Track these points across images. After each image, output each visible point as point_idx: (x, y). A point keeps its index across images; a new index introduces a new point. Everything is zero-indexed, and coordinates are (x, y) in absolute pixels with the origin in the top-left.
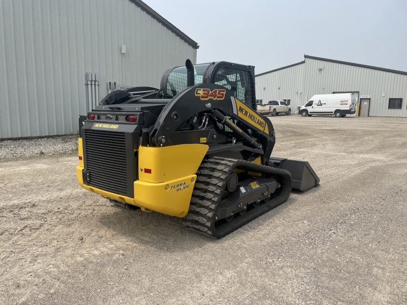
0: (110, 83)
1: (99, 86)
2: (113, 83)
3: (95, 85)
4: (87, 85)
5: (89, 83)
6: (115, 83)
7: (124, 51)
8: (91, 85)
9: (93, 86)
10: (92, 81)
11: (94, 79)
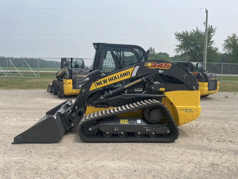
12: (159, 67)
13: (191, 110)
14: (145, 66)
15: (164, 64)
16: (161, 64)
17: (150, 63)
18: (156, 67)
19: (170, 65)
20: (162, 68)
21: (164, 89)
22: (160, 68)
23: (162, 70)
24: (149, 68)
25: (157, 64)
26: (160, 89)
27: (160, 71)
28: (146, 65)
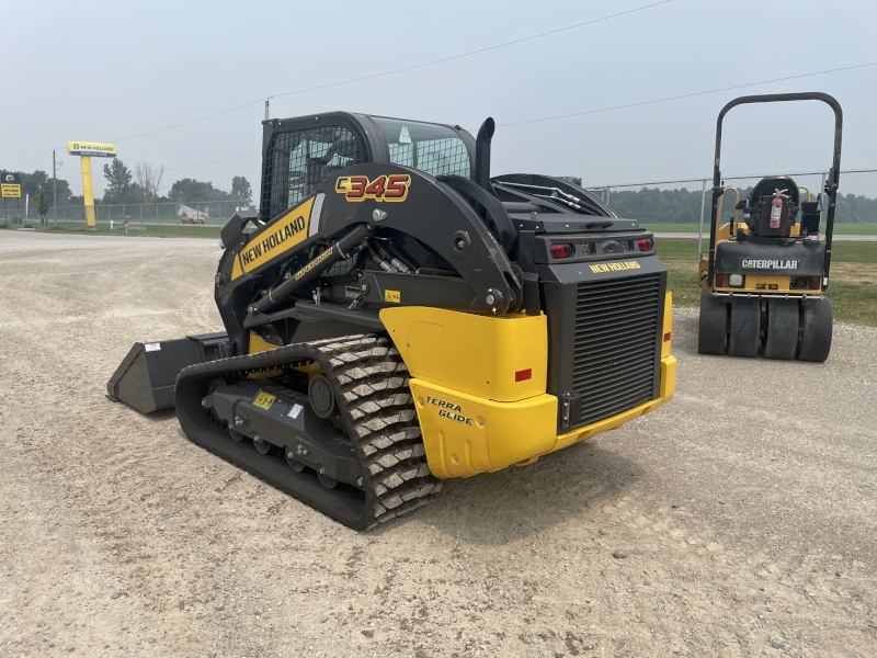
12: (373, 196)
13: (458, 408)
14: (338, 191)
15: (387, 180)
16: (378, 183)
17: (350, 178)
18: (366, 196)
19: (407, 184)
20: (383, 197)
21: (398, 293)
22: (378, 200)
23: (382, 206)
24: (349, 200)
25: (368, 184)
26: (387, 292)
27: (378, 214)
28: (339, 187)
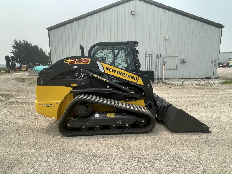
0: (158, 55)
1: (152, 57)
2: (159, 55)
3: (150, 56)
4: (146, 57)
5: (147, 56)
6: (160, 55)
7: (167, 38)
8: (148, 57)
9: (149, 57)
10: (148, 55)
11: (149, 54)
